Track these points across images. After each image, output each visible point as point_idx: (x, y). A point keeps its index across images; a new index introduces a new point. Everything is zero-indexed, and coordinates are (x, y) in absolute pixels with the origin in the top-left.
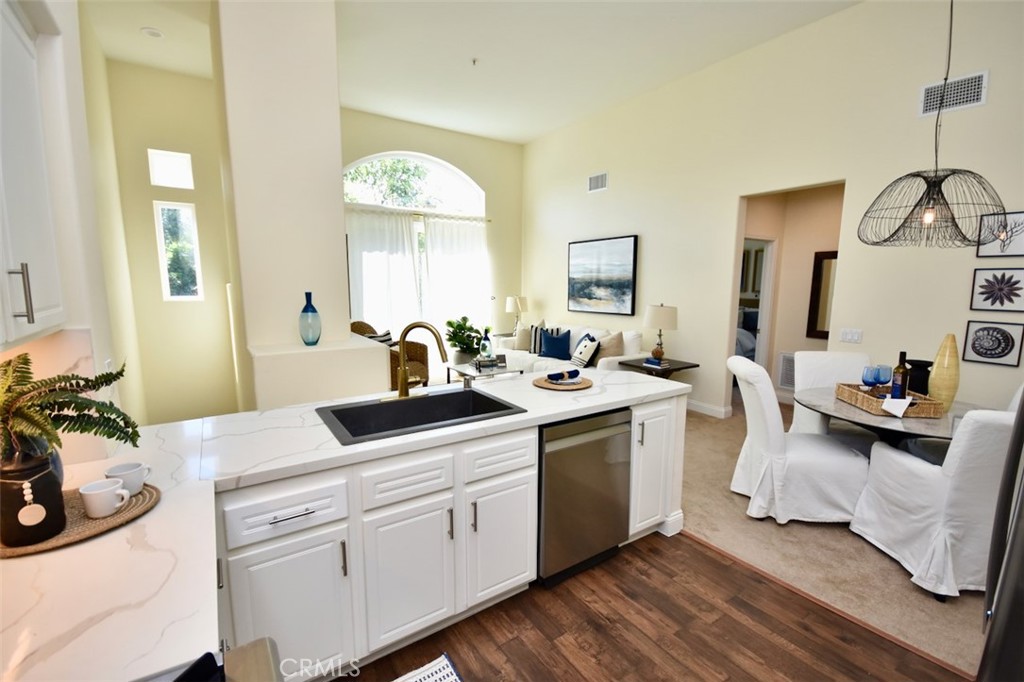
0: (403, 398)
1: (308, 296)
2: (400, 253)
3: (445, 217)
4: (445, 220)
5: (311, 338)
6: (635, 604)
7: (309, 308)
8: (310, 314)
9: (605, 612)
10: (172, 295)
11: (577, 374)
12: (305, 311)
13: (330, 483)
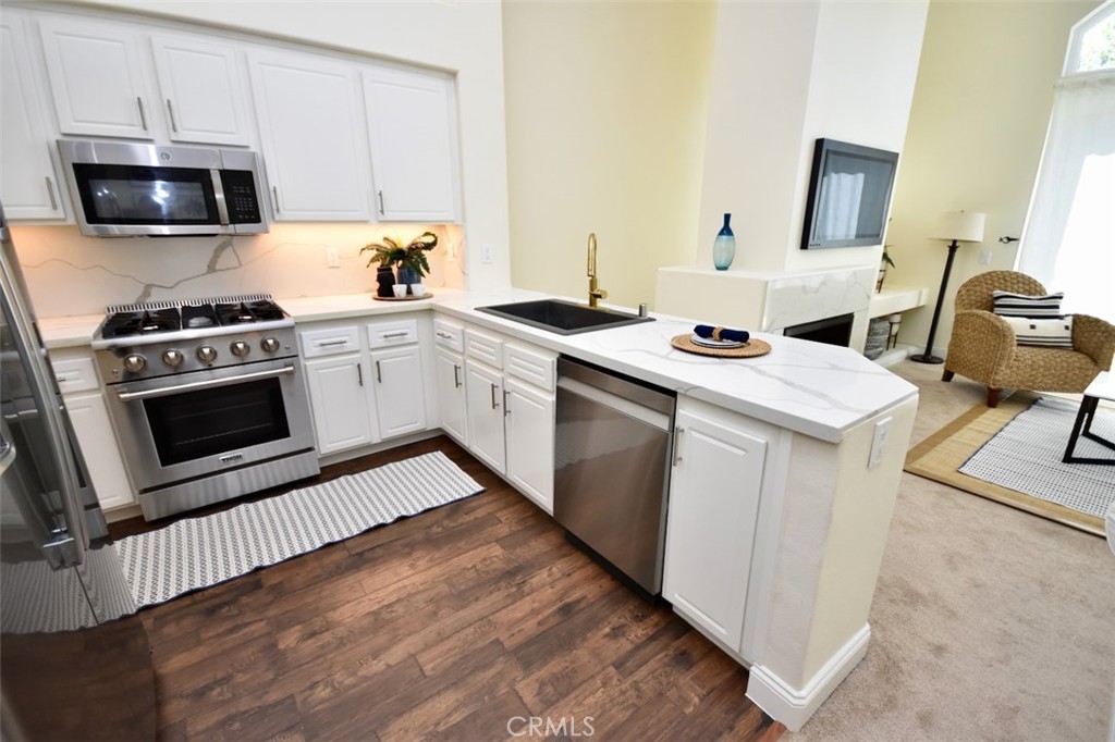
1: (727, 217)
5: (722, 264)
6: (551, 611)
7: (726, 230)
8: (724, 237)
9: (534, 580)
11: (742, 337)
12: (721, 233)
13: (458, 326)
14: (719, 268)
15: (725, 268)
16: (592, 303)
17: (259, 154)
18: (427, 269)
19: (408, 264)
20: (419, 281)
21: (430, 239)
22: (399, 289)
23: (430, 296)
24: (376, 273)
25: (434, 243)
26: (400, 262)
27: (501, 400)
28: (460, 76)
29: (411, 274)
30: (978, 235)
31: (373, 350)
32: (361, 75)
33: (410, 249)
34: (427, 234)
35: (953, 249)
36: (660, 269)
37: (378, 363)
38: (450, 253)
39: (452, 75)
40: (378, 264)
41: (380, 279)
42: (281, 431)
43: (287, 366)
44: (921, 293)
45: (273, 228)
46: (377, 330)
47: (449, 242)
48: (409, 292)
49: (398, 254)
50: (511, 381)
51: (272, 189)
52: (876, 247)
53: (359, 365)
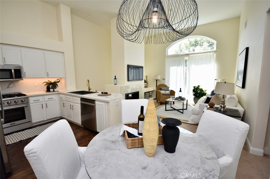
1: (115, 76)
2: (180, 66)
3: (199, 53)
4: (196, 54)
11: (107, 93)
12: (115, 79)
13: (64, 96)
14: (115, 85)
15: (116, 85)
16: (89, 91)
17: (22, 66)
18: (58, 86)
19: (53, 85)
20: (56, 88)
21: (58, 81)
22: (51, 90)
23: (58, 91)
24: (46, 87)
25: (59, 81)
26: (52, 85)
27: (72, 107)
28: (65, 53)
29: (54, 87)
30: (159, 79)
31: (45, 101)
32: (44, 53)
33: (54, 82)
34: (58, 80)
35: (157, 81)
36: (105, 85)
37: (46, 104)
38: (63, 83)
39: (63, 53)
40: (47, 86)
41: (47, 88)
42: (24, 117)
43: (26, 105)
44: (154, 88)
45: (24, 79)
46: (47, 97)
47: (63, 81)
48: (54, 91)
49: (51, 83)
50: (74, 104)
51: (24, 72)
52: (143, 81)
53: (42, 104)
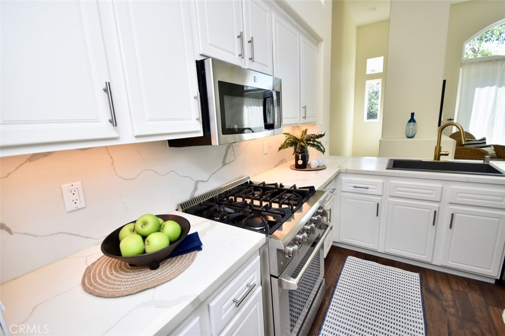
0: (437, 161)
1: (413, 114)
7: (412, 120)
8: (412, 123)
10: (367, 119)
12: (410, 121)
14: (409, 138)
15: (412, 137)
16: (438, 158)
22: (315, 163)
